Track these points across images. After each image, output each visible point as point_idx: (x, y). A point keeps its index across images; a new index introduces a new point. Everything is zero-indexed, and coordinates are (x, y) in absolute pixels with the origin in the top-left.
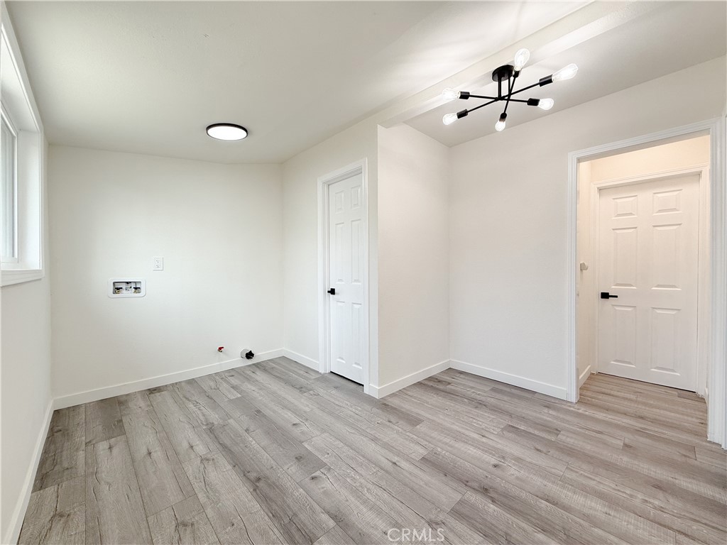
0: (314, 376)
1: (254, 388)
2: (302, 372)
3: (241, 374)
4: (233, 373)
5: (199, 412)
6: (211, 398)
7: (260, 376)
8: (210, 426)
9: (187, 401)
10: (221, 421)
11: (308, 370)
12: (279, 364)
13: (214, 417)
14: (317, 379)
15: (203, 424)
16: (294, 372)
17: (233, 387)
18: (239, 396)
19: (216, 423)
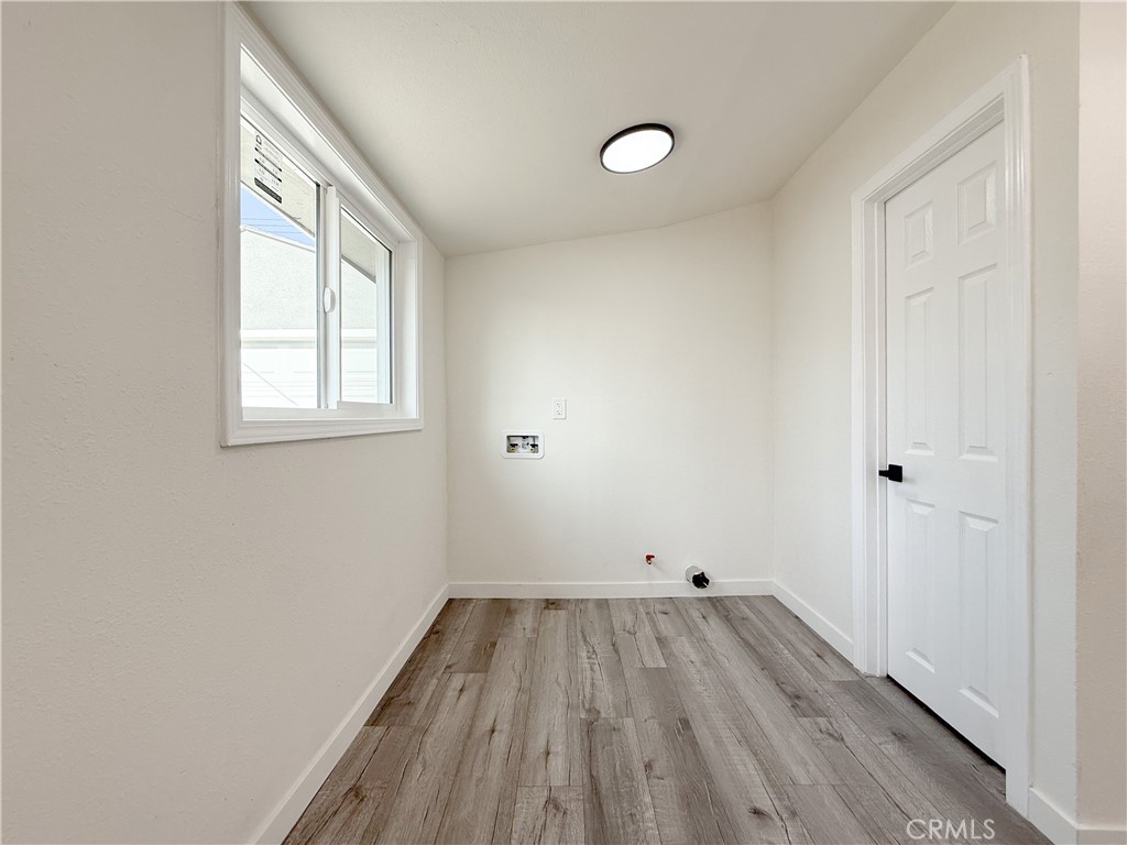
0: (836, 673)
1: (694, 657)
2: (807, 652)
3: (680, 614)
4: (668, 607)
5: (588, 673)
6: (617, 651)
7: (715, 631)
8: (592, 717)
9: (582, 643)
10: (613, 715)
11: (824, 649)
12: (759, 613)
13: (606, 699)
14: (845, 687)
15: (584, 706)
16: (788, 644)
17: (659, 640)
18: (663, 665)
19: (603, 715)
